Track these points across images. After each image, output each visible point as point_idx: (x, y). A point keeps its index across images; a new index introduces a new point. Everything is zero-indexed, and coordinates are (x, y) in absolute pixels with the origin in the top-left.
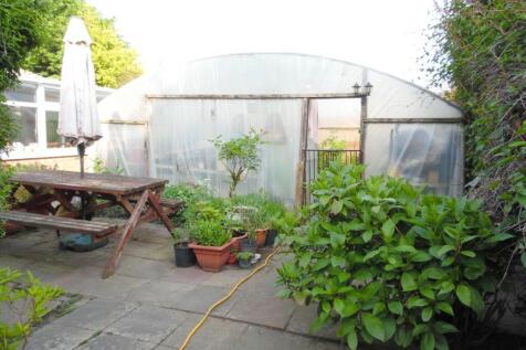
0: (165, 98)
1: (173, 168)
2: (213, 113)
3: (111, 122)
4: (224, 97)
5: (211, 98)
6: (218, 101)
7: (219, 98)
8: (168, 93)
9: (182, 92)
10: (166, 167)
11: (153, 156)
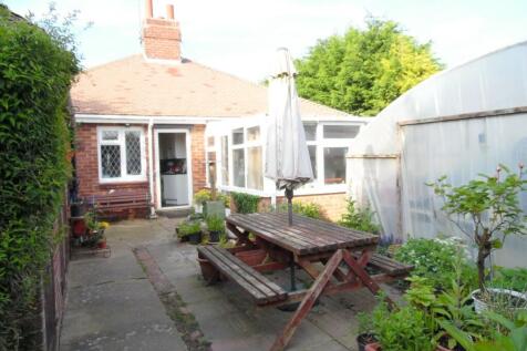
0: (419, 123)
1: (430, 214)
2: (482, 138)
3: (365, 157)
4: (499, 114)
5: (478, 116)
6: (487, 120)
7: (490, 116)
8: (422, 118)
9: (438, 114)
10: (422, 212)
11: (407, 197)
